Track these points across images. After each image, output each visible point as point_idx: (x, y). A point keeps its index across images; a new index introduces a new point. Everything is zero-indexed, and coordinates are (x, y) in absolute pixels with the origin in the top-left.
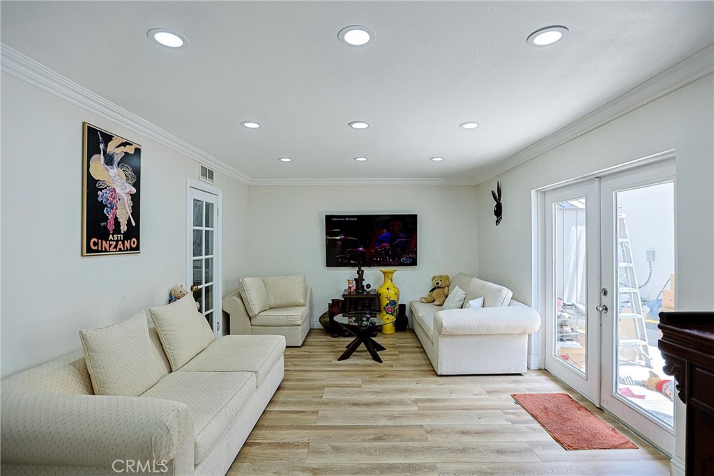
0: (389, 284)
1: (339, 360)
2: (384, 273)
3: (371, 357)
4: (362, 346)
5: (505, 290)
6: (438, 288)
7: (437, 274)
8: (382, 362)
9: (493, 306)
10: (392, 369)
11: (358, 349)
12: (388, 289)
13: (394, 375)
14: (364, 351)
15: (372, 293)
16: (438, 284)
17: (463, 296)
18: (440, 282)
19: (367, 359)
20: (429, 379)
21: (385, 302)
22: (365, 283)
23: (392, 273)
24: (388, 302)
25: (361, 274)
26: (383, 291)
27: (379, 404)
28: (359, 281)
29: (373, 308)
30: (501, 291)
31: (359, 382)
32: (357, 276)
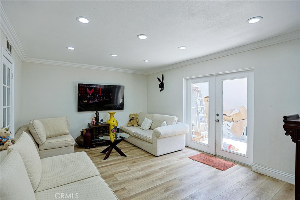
0: (113, 119)
1: (104, 160)
2: (110, 114)
3: (119, 154)
4: (114, 150)
5: (176, 117)
6: (133, 119)
7: (132, 113)
8: (126, 156)
9: (171, 124)
10: (133, 158)
11: (112, 151)
12: (113, 121)
13: (138, 161)
14: (115, 152)
15: (104, 124)
16: (133, 117)
17: (152, 121)
18: (134, 117)
19: (117, 156)
20: (154, 159)
21: (112, 127)
22: (100, 120)
23: (114, 113)
24: (114, 127)
25: (97, 114)
26: (111, 122)
27: (148, 175)
28: (97, 118)
29: (108, 131)
30: (174, 118)
31: (127, 168)
32: (96, 116)
